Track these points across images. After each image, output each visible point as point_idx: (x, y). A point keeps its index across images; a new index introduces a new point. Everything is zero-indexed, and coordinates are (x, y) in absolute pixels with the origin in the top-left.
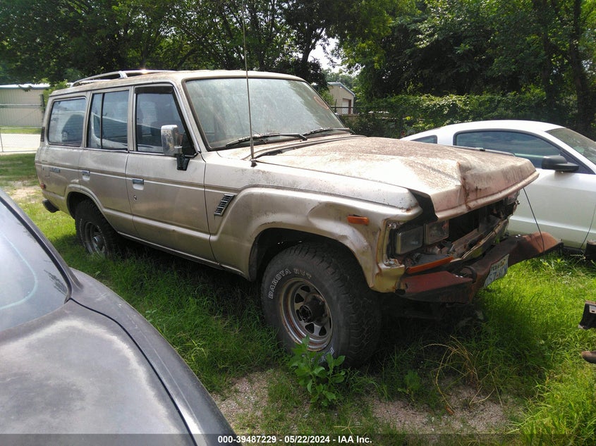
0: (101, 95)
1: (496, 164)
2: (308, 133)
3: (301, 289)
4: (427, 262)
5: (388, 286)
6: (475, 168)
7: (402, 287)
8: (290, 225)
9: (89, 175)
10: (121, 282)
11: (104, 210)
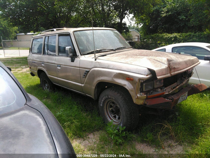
0: (48, 37)
1: (182, 59)
2: (116, 48)
3: (112, 103)
4: (155, 94)
5: (141, 102)
6: (173, 60)
7: (146, 103)
8: (107, 81)
9: (44, 64)
10: (53, 100)
11: (48, 76)
